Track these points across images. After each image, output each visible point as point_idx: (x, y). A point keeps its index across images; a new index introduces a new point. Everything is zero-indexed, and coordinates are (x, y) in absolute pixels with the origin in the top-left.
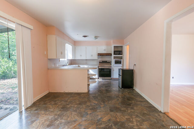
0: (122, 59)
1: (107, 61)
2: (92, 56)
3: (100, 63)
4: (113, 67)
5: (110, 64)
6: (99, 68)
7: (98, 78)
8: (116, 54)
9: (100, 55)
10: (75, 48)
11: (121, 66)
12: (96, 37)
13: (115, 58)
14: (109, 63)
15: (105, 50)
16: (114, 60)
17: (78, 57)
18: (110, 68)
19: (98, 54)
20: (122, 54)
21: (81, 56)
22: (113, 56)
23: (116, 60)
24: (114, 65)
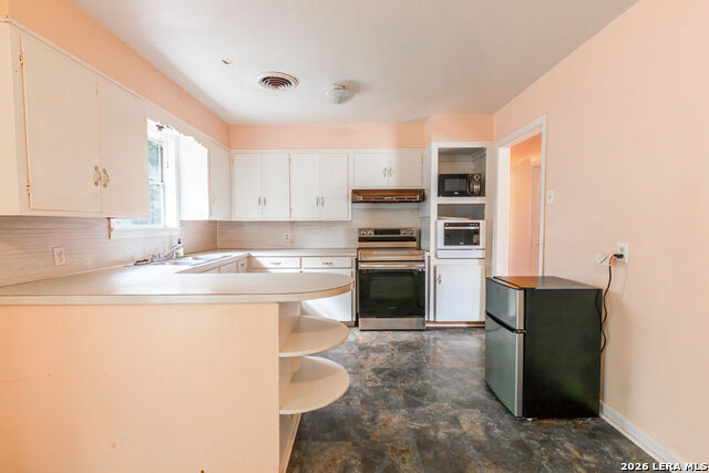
0: (483, 219)
1: (397, 231)
2: (320, 202)
3: (361, 240)
4: (434, 262)
5: (414, 244)
6: (362, 266)
7: (356, 324)
8: (451, 194)
9: (364, 197)
10: (231, 162)
11: (480, 254)
14: (413, 239)
15: (387, 172)
16: (441, 223)
17: (247, 212)
18: (418, 266)
19: (355, 192)
20: (481, 193)
21: (262, 202)
22: (434, 200)
23: (450, 225)
24: (440, 254)
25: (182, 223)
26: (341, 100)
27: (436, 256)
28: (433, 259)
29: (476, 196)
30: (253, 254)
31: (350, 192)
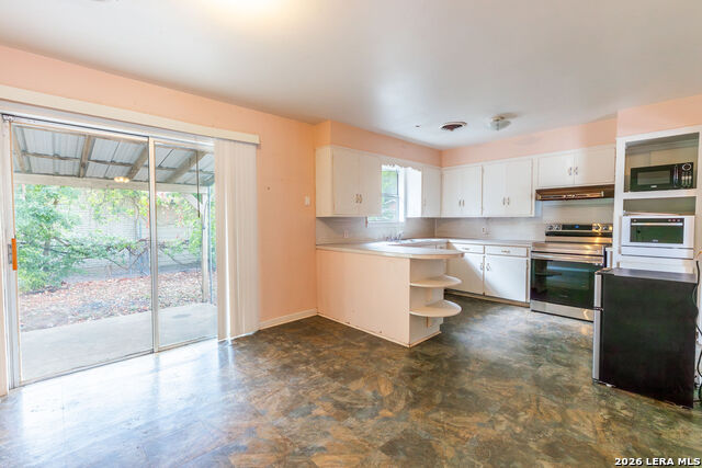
0: (691, 213)
2: (506, 201)
3: (549, 234)
4: (616, 258)
6: (536, 256)
8: (646, 188)
10: (442, 176)
12: (501, 121)
13: (629, 206)
14: (607, 235)
15: (572, 171)
19: (538, 192)
20: (692, 185)
21: (462, 203)
22: (621, 196)
23: (639, 221)
24: (624, 250)
25: (408, 219)
26: (498, 127)
27: (620, 252)
28: (615, 254)
29: (686, 188)
30: (451, 241)
31: (534, 192)
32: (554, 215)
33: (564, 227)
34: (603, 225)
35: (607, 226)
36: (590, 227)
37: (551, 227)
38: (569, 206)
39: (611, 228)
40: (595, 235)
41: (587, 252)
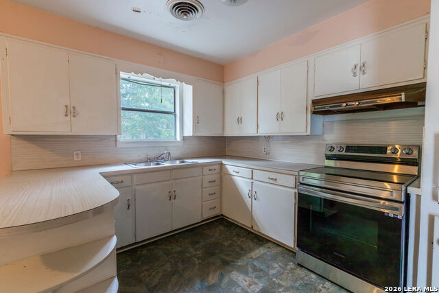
15: (358, 69)
19: (315, 102)
21: (240, 120)
25: (184, 138)
30: (224, 162)
31: (310, 103)
32: (335, 133)
33: (349, 148)
34: (404, 147)
35: (409, 148)
36: (383, 149)
37: (332, 148)
38: (358, 121)
39: (416, 153)
40: (392, 161)
41: (385, 195)
